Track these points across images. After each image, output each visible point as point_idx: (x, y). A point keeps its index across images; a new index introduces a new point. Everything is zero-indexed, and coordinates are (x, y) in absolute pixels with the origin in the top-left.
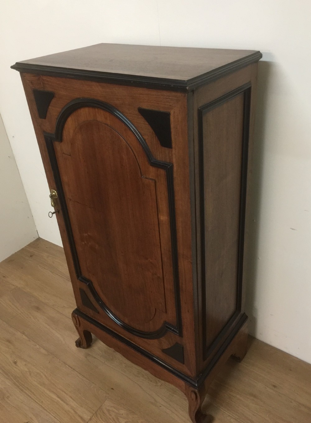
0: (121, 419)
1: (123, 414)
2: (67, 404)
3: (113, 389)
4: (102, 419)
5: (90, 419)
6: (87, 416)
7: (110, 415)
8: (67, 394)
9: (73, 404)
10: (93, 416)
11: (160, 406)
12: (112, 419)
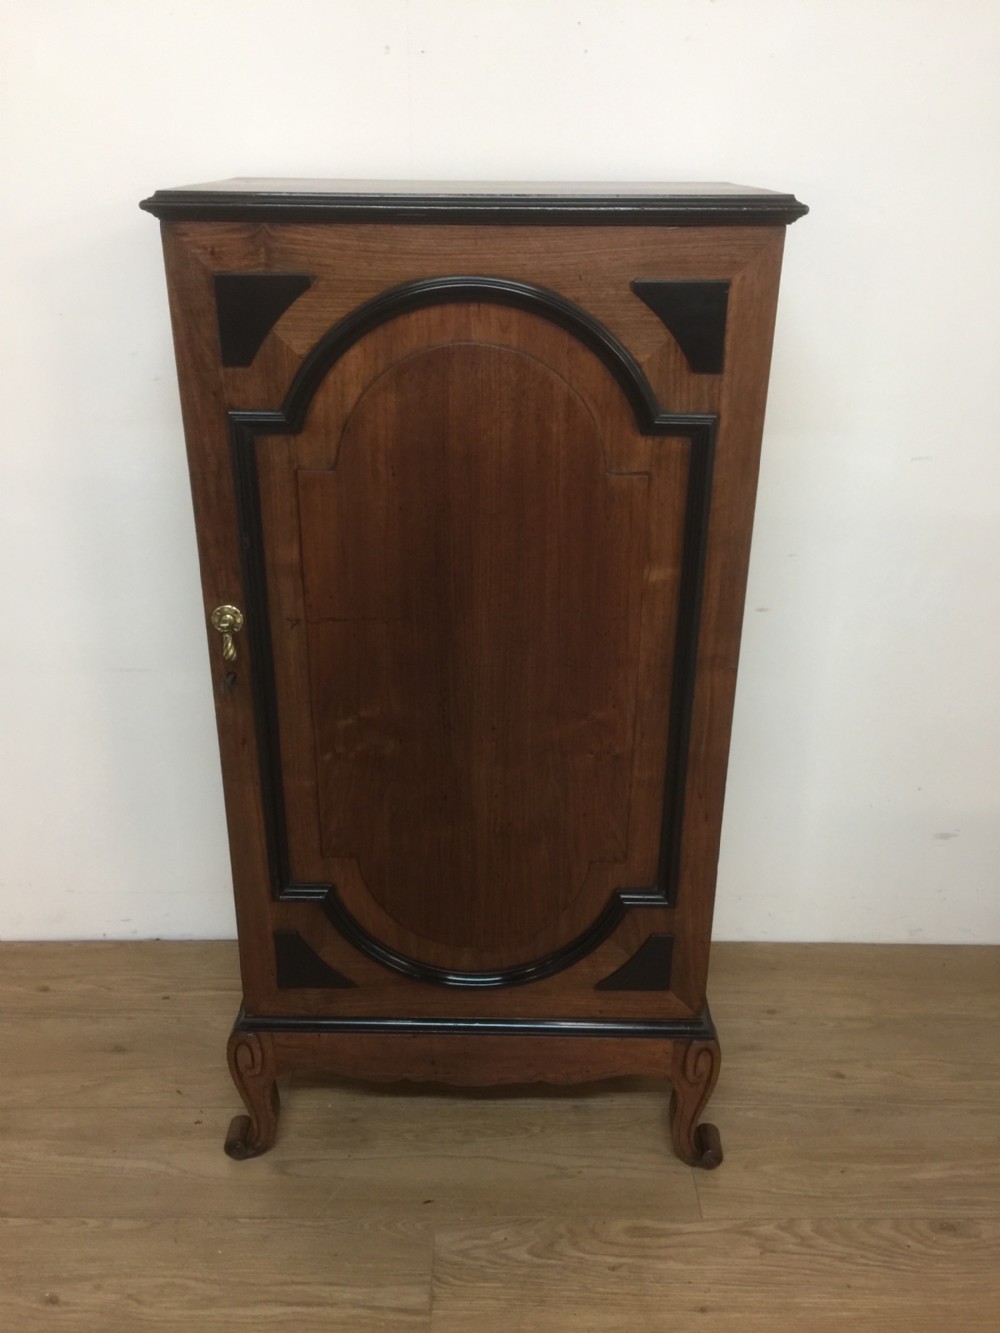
0: (510, 1252)
1: (506, 1239)
2: (333, 1305)
3: (429, 1202)
4: (460, 1279)
5: (433, 1297)
6: (416, 1297)
7: (476, 1259)
8: (308, 1284)
9: (347, 1294)
10: (435, 1289)
11: (580, 1172)
12: (488, 1264)
